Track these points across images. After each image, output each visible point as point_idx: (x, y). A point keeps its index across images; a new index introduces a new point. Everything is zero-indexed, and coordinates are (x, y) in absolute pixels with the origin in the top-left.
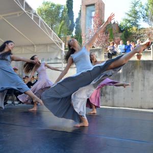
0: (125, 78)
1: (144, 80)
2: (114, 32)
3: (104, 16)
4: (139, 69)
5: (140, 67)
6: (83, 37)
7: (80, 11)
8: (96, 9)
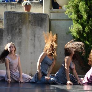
0: (10, 37)
1: (34, 39)
4: (28, 24)
5: (30, 21)
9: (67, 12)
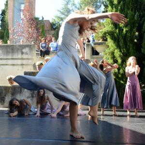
2: (46, 29)
3: (35, 11)
6: (10, 31)
7: (7, 2)
8: (26, 2)
9: (105, 58)
